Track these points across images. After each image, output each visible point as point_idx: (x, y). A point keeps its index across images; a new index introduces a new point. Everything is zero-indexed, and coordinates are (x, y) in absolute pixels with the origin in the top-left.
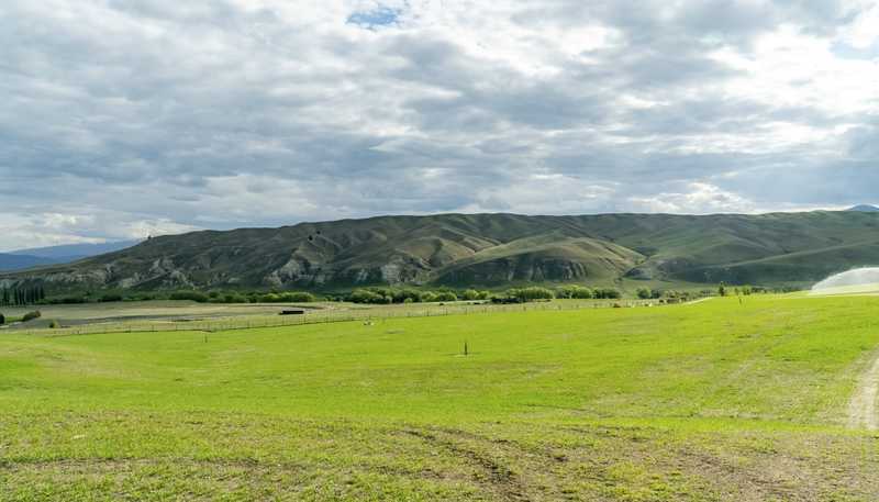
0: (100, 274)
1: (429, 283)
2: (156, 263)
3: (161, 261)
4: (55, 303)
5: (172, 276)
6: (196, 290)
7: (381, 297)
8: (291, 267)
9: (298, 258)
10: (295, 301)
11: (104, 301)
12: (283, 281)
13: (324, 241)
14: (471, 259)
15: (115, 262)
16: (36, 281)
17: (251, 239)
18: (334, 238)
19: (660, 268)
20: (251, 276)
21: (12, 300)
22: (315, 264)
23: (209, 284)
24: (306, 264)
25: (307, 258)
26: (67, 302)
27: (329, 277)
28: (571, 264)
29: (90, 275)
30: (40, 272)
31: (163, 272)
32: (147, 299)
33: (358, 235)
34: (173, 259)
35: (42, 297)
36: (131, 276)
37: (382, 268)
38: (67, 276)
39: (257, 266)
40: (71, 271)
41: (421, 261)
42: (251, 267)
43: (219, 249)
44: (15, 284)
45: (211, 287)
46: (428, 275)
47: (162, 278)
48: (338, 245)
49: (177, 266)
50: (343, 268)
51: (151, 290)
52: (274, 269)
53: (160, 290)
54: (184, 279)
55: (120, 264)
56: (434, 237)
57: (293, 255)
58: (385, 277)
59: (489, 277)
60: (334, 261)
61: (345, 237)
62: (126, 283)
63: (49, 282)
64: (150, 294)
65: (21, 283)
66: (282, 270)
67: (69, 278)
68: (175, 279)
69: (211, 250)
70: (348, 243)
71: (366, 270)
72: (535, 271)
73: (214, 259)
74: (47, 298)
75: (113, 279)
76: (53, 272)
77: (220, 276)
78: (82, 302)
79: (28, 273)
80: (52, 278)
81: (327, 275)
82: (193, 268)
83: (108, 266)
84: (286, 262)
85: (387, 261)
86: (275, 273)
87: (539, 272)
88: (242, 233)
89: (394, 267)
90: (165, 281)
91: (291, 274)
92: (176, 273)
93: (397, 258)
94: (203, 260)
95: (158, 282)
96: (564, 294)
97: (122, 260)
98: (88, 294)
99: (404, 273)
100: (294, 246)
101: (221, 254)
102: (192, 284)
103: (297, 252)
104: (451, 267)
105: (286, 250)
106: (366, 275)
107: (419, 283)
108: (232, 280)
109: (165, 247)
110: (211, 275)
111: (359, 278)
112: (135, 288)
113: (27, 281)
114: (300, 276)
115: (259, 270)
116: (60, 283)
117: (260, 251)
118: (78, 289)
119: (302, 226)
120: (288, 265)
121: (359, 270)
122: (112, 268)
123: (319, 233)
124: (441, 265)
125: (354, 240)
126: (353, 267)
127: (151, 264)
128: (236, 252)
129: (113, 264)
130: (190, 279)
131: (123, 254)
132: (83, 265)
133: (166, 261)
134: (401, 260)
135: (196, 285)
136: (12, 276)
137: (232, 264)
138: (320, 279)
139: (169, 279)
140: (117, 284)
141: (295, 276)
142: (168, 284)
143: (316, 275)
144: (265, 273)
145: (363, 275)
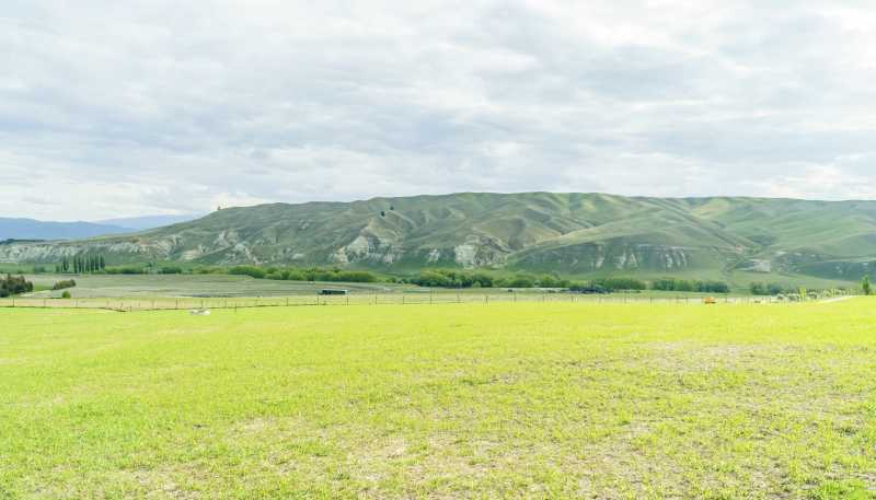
0: (165, 245)
1: (506, 267)
2: (222, 236)
3: (227, 233)
4: (113, 272)
5: (235, 249)
6: (258, 265)
7: (450, 280)
8: (360, 245)
9: (367, 235)
10: (358, 281)
11: (164, 273)
12: (350, 259)
13: (397, 218)
14: (557, 243)
15: (182, 232)
16: (102, 249)
17: (323, 214)
18: (408, 214)
19: (780, 260)
20: (319, 252)
21: (71, 268)
22: (385, 242)
23: (273, 259)
24: (376, 242)
25: (376, 234)
26: (127, 272)
27: (399, 257)
28: (671, 251)
29: (154, 246)
30: (106, 241)
31: (228, 245)
32: (205, 272)
33: (433, 212)
34: (239, 231)
35: (102, 266)
36: (196, 248)
37: (456, 250)
38: (131, 246)
39: (324, 241)
40: (136, 241)
41: (500, 243)
42: (317, 242)
43: (286, 223)
44: (81, 252)
45: (275, 262)
46: (506, 257)
47: (225, 251)
48: (412, 222)
49: (243, 238)
50: (413, 248)
51: (213, 263)
52: (341, 246)
53: (222, 264)
54: (248, 253)
55: (188, 234)
56: (517, 217)
57: (362, 231)
58: (459, 259)
59: (576, 261)
60: (407, 238)
61: (420, 213)
62: (189, 255)
63: (113, 252)
64: (211, 268)
65: (86, 251)
66: (349, 247)
67: (134, 248)
68: (238, 253)
69: (278, 223)
70: (424, 220)
71: (439, 250)
72: (628, 258)
73: (280, 232)
74: (107, 268)
75: (177, 251)
76: (118, 241)
77: (285, 251)
78: (141, 273)
79: (95, 241)
80: (116, 248)
81: (396, 254)
82: (257, 242)
83: (174, 237)
84: (353, 239)
85: (462, 241)
86: (342, 250)
87: (633, 259)
88: (314, 207)
89: (470, 248)
90: (229, 255)
91: (358, 252)
92: (240, 246)
93: (475, 238)
94: (269, 234)
95: (221, 255)
96: (660, 285)
97: (191, 231)
98: (150, 265)
99: (479, 255)
100: (363, 223)
101: (288, 228)
102: (255, 259)
103: (367, 228)
104: (532, 250)
105: (356, 225)
106: (438, 255)
107: (495, 266)
108: (296, 256)
109: (232, 219)
110: (276, 250)
111: (430, 260)
112: (197, 261)
113: (92, 250)
114: (368, 254)
115: (325, 247)
116: (124, 253)
117: (327, 226)
118: (140, 260)
119: (375, 201)
120: (356, 242)
121: (429, 250)
122: (177, 240)
123: (392, 209)
124: (522, 247)
125: (428, 217)
126: (424, 247)
127: (216, 236)
128: (304, 227)
129: (179, 235)
130: (254, 253)
131: (193, 224)
132: (150, 235)
133: (232, 234)
134: (477, 241)
135: (259, 260)
136: (78, 244)
137: (298, 239)
138: (389, 258)
139: (232, 252)
140: (178, 257)
141: (363, 254)
142: (231, 258)
143: (385, 254)
144: (331, 249)
145: (435, 255)
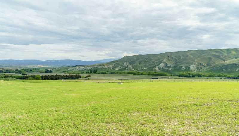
0: (111, 66)
1: (206, 71)
2: (125, 64)
3: (126, 63)
5: (128, 67)
6: (134, 71)
7: (188, 75)
8: (162, 65)
9: (164, 63)
10: (161, 75)
11: (111, 73)
12: (159, 69)
13: (173, 58)
14: (222, 64)
15: (115, 63)
16: (97, 67)
17: (151, 57)
18: (176, 57)
20: (150, 67)
21: (90, 72)
22: (169, 64)
23: (138, 70)
24: (166, 65)
25: (167, 63)
26: (102, 73)
27: (173, 69)
29: (109, 66)
30: (97, 65)
31: (127, 66)
32: (121, 73)
33: (183, 56)
35: (97, 71)
36: (118, 67)
37: (190, 66)
38: (103, 66)
39: (152, 64)
40: (104, 65)
41: (204, 64)
42: (150, 65)
43: (142, 60)
45: (139, 70)
46: (206, 68)
47: (126, 68)
48: (177, 59)
49: (130, 64)
50: (177, 66)
51: (123, 71)
52: (157, 66)
53: (125, 71)
55: (117, 63)
56: (209, 56)
57: (162, 62)
58: (191, 69)
59: (229, 69)
60: (175, 64)
61: (179, 56)
62: (117, 69)
63: (99, 68)
64: (123, 72)
65: (93, 68)
66: (159, 66)
67: (104, 67)
68: (129, 68)
69: (139, 60)
70: (180, 58)
71: (185, 66)
73: (140, 62)
74: (98, 72)
75: (114, 68)
76: (100, 65)
77: (141, 67)
78: (105, 73)
79: (95, 66)
80: (100, 67)
81: (172, 68)
82: (134, 65)
83: (113, 64)
84: (160, 64)
85: (192, 64)
86: (157, 67)
89: (194, 66)
91: (161, 67)
92: (130, 66)
93: (196, 63)
94: (137, 63)
95: (125, 69)
97: (118, 63)
98: (108, 71)
99: (197, 68)
100: (162, 59)
101: (142, 61)
103: (164, 61)
104: (215, 66)
105: (161, 60)
106: (185, 68)
107: (203, 71)
108: (144, 69)
109: (128, 59)
110: (139, 67)
111: (182, 69)
112: (119, 70)
113: (94, 68)
114: (164, 68)
115: (152, 66)
116: (101, 68)
117: (153, 61)
118: (105, 70)
119: (166, 53)
121: (182, 67)
122: (114, 65)
123: (171, 55)
124: (211, 65)
125: (182, 57)
126: (181, 66)
127: (124, 64)
128: (146, 61)
129: (114, 64)
130: (133, 68)
131: (117, 61)
132: (107, 64)
133: (128, 63)
134: (197, 64)
135: (135, 70)
136: (91, 66)
137: (145, 64)
138: (170, 69)
141: (163, 68)
142: (127, 69)
143: (169, 68)
144: (154, 67)
145: (184, 68)
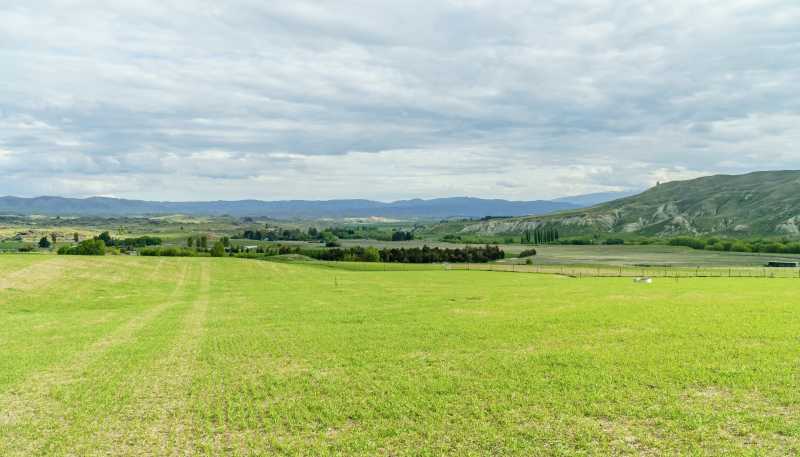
0: (609, 219)
2: (661, 209)
3: (666, 207)
4: (565, 243)
5: (674, 222)
6: (698, 236)
11: (608, 243)
15: (623, 207)
16: (556, 223)
17: (767, 183)
20: (763, 223)
21: (532, 239)
23: (713, 230)
26: (576, 243)
29: (598, 219)
30: (559, 216)
31: (667, 218)
32: (645, 243)
34: (677, 204)
35: (557, 237)
36: (636, 221)
38: (581, 220)
39: (770, 211)
40: (584, 215)
42: (762, 213)
43: (727, 194)
44: (540, 226)
45: (715, 234)
47: (666, 222)
49: (682, 210)
51: (652, 235)
52: (791, 216)
53: (661, 236)
54: (687, 225)
55: (629, 209)
62: (630, 228)
63: (565, 226)
64: (651, 239)
65: (544, 225)
67: (582, 221)
68: (677, 225)
69: (718, 195)
73: (720, 204)
74: (560, 239)
75: (619, 224)
76: (568, 216)
77: (726, 223)
78: (588, 243)
79: (550, 217)
80: (567, 222)
82: (697, 213)
83: (616, 211)
86: (791, 220)
88: (757, 177)
90: (667, 227)
92: (679, 219)
94: (709, 206)
95: (660, 228)
97: (633, 205)
98: (595, 237)
101: (729, 199)
102: (694, 231)
108: (738, 227)
109: (672, 193)
110: (716, 222)
112: (637, 233)
113: (549, 223)
115: (771, 218)
116: (574, 226)
117: (774, 196)
118: (587, 232)
122: (619, 213)
127: (656, 209)
128: (746, 198)
129: (620, 210)
130: (693, 225)
131: (632, 200)
132: (595, 210)
133: (670, 207)
135: (699, 231)
136: (537, 219)
137: (739, 210)
139: (671, 225)
140: (621, 228)
142: (670, 230)
144: (779, 220)
